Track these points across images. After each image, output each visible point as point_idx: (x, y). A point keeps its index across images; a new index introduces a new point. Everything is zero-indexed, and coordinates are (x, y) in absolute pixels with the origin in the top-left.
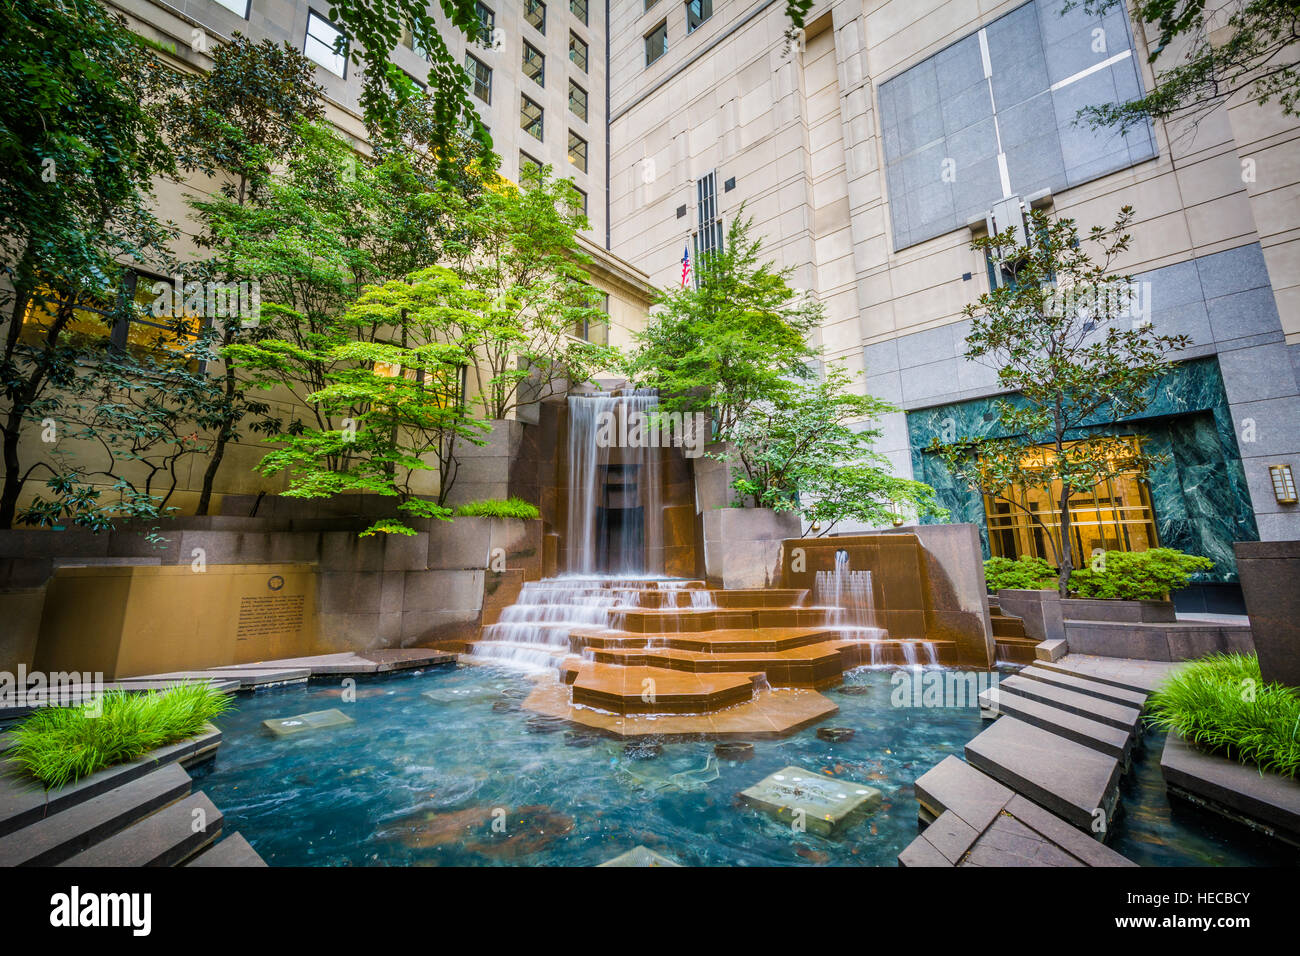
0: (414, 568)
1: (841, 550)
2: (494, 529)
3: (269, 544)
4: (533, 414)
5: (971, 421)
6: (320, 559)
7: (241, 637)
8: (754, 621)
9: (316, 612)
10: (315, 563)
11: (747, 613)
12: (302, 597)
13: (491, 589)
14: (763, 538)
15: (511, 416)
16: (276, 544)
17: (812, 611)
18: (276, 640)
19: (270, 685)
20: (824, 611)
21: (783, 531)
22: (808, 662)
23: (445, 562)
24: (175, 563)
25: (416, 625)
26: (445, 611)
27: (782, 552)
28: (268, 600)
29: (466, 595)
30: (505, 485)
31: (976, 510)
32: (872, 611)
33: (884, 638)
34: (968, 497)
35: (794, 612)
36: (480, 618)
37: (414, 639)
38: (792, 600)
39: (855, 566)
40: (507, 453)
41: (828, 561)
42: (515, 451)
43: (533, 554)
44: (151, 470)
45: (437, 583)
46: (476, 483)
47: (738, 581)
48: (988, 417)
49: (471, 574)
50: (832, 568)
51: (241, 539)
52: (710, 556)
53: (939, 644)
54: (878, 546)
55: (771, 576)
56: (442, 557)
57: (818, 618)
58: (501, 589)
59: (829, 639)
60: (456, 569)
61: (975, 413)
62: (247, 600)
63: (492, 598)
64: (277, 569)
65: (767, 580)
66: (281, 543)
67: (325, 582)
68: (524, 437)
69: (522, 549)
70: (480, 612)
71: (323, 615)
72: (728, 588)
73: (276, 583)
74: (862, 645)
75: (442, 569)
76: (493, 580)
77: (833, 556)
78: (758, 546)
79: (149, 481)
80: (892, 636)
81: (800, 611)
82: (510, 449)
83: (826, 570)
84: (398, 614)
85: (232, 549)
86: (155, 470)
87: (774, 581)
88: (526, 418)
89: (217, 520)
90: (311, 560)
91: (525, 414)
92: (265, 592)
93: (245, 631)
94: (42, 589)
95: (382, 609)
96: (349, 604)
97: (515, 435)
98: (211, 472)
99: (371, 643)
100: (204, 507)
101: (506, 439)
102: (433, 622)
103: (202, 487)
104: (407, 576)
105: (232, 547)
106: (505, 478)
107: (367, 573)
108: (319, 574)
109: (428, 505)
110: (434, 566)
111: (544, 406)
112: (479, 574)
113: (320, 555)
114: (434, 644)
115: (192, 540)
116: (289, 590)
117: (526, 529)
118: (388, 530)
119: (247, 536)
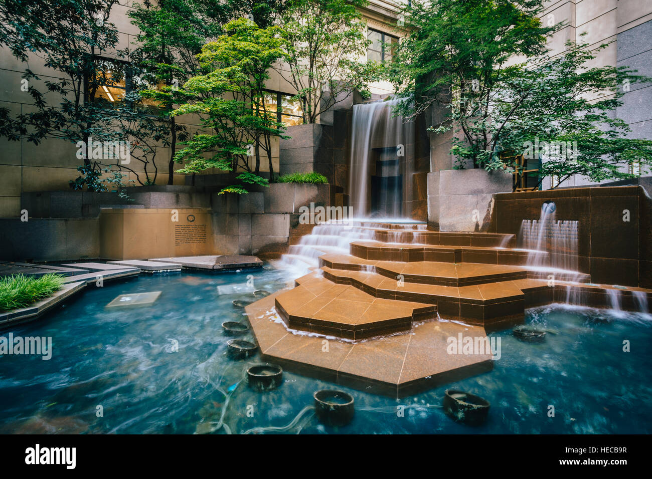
0: (256, 212)
1: (548, 202)
2: (296, 188)
3: (191, 198)
4: (330, 118)
6: (212, 207)
7: (177, 244)
8: (457, 257)
9: (212, 234)
10: (210, 209)
11: (452, 251)
12: (205, 226)
13: (294, 225)
14: (476, 193)
15: (318, 122)
16: (194, 199)
17: (514, 252)
19: (161, 271)
20: (526, 253)
21: (494, 187)
22: (481, 302)
23: (272, 209)
24: (149, 208)
25: (257, 244)
26: (271, 236)
27: (492, 204)
28: (188, 227)
29: (281, 227)
30: (312, 165)
32: (575, 256)
33: (586, 281)
35: (495, 252)
36: (288, 241)
37: (257, 250)
38: (496, 242)
39: (562, 215)
40: (312, 145)
41: (535, 211)
45: (266, 220)
46: (296, 164)
47: (451, 226)
49: (283, 216)
50: (538, 217)
51: (177, 196)
52: (432, 206)
54: (590, 198)
55: (481, 223)
56: (270, 206)
57: (520, 259)
58: (301, 226)
59: (525, 277)
60: (275, 213)
62: (178, 226)
63: (295, 231)
64: (191, 211)
65: (477, 225)
66: (196, 199)
67: (215, 218)
68: (323, 134)
69: (316, 202)
70: (288, 238)
71: (215, 235)
72: (442, 230)
73: (191, 218)
74: (557, 287)
75: (270, 213)
76: (295, 220)
77: (539, 207)
78: (471, 199)
79: (145, 169)
80: (594, 281)
81: (500, 252)
82: (314, 143)
83: (532, 219)
84: (249, 237)
85: (174, 201)
86: (146, 163)
87: (484, 226)
88: (325, 122)
89: (169, 187)
90: (208, 207)
91: (325, 119)
92: (185, 223)
93: (179, 241)
94: (98, 217)
95: (240, 234)
96: (225, 230)
97: (317, 132)
98: (171, 164)
99: (236, 251)
100: (171, 181)
101: (312, 135)
102: (266, 242)
103: (168, 172)
104: (252, 216)
105: (174, 200)
106: (312, 160)
107: (232, 215)
108: (212, 214)
109: (252, 177)
110: (266, 211)
111: (336, 113)
112: (288, 216)
113: (211, 203)
114: (267, 254)
115: (155, 196)
116: (198, 222)
117: (318, 190)
118: (230, 190)
119: (181, 195)
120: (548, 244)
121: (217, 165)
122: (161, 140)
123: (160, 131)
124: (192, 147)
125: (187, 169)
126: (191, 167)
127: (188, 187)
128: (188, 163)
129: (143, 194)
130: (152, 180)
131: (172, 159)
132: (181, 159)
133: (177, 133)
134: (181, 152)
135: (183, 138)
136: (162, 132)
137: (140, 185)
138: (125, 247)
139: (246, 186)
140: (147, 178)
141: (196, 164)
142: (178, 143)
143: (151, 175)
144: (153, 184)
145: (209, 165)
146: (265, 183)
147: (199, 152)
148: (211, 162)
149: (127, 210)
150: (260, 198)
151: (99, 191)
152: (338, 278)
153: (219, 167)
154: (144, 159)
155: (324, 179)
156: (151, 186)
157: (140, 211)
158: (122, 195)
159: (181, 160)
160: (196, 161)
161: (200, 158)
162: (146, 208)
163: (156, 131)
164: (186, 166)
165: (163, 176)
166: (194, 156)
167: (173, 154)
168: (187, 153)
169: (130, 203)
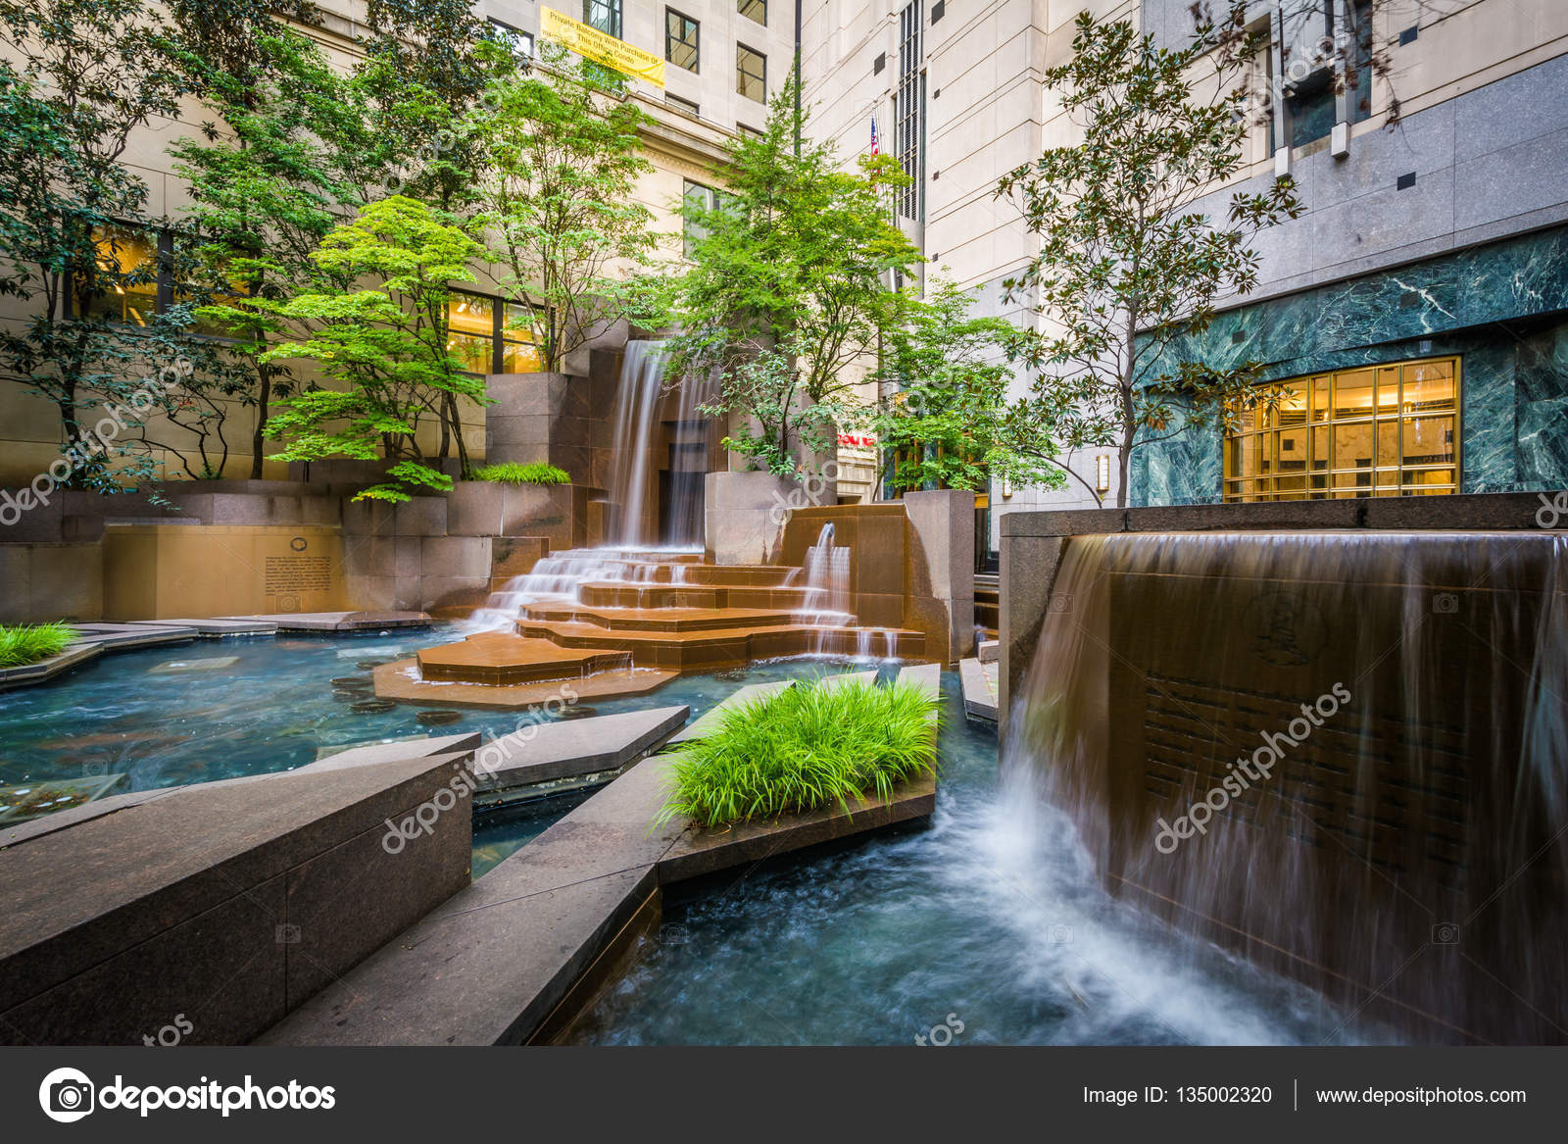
0: (431, 534)
2: (507, 492)
3: (300, 506)
4: (582, 362)
5: (1215, 344)
6: (343, 523)
7: (269, 593)
9: (343, 573)
10: (339, 527)
11: (711, 591)
12: (328, 559)
13: (501, 557)
14: (764, 506)
15: (562, 369)
16: (306, 508)
18: (305, 597)
20: (804, 593)
22: (678, 644)
23: (462, 529)
24: (211, 524)
25: (433, 591)
27: (784, 524)
28: (293, 560)
29: (476, 560)
30: (546, 447)
31: (1211, 471)
34: (1203, 454)
35: (777, 592)
36: (489, 585)
37: (433, 603)
38: (780, 579)
39: (838, 541)
40: (547, 412)
42: (557, 407)
43: (560, 522)
44: (199, 437)
45: (448, 549)
46: (517, 445)
47: (731, 556)
48: (1238, 337)
49: (480, 541)
51: (271, 502)
52: (709, 526)
53: (903, 635)
54: (858, 517)
55: (769, 552)
56: (457, 523)
57: (795, 599)
58: (514, 557)
60: (467, 536)
61: (1222, 333)
62: (271, 559)
63: (502, 567)
64: (299, 531)
65: (765, 555)
66: (309, 508)
67: (349, 545)
68: (568, 393)
69: (545, 516)
70: (490, 579)
71: (349, 576)
72: (719, 563)
73: (299, 545)
75: (458, 535)
76: (504, 549)
77: (819, 530)
78: (757, 516)
79: (201, 446)
80: (855, 623)
81: (781, 592)
82: (552, 407)
84: (416, 578)
86: (203, 436)
87: (773, 557)
88: (574, 369)
89: (254, 484)
90: (335, 523)
91: (574, 364)
92: (287, 552)
93: (273, 587)
94: (99, 542)
95: (398, 573)
96: (369, 566)
97: (557, 389)
98: (259, 441)
99: (391, 604)
100: (257, 471)
101: (546, 394)
102: (449, 588)
103: (252, 451)
104: (422, 540)
105: (264, 510)
106: (546, 439)
107: (382, 537)
108: (342, 536)
109: (418, 472)
110: (452, 532)
111: (595, 354)
112: (489, 541)
113: (342, 515)
114: (451, 608)
115: (223, 502)
116: (314, 549)
117: (550, 494)
118: (376, 494)
119: (278, 501)
120: (827, 581)
121: (348, 449)
122: (236, 395)
123: (235, 375)
124: (302, 412)
125: (290, 455)
126: (298, 450)
127: (294, 485)
128: (293, 441)
129: (198, 496)
130: (215, 471)
131: (259, 433)
132: (280, 432)
133: (273, 380)
134: (279, 420)
135: (283, 390)
136: (240, 378)
137: (189, 478)
138: (159, 599)
139: (408, 488)
140: (206, 464)
141: (309, 446)
142: (274, 401)
143: (215, 458)
144: (218, 477)
145: (332, 449)
146: (445, 483)
147: (315, 420)
148: (339, 441)
149: (164, 527)
150: (439, 508)
151: (105, 493)
152: (567, 639)
153: (351, 452)
154: (200, 428)
155: (561, 475)
156: (214, 482)
157: (192, 530)
158: (155, 500)
159: (278, 435)
160: (310, 440)
161: (317, 432)
162: (204, 524)
163: (227, 375)
164: (289, 447)
165: (241, 460)
166: (305, 429)
167: (262, 424)
168: (291, 424)
169: (171, 515)
